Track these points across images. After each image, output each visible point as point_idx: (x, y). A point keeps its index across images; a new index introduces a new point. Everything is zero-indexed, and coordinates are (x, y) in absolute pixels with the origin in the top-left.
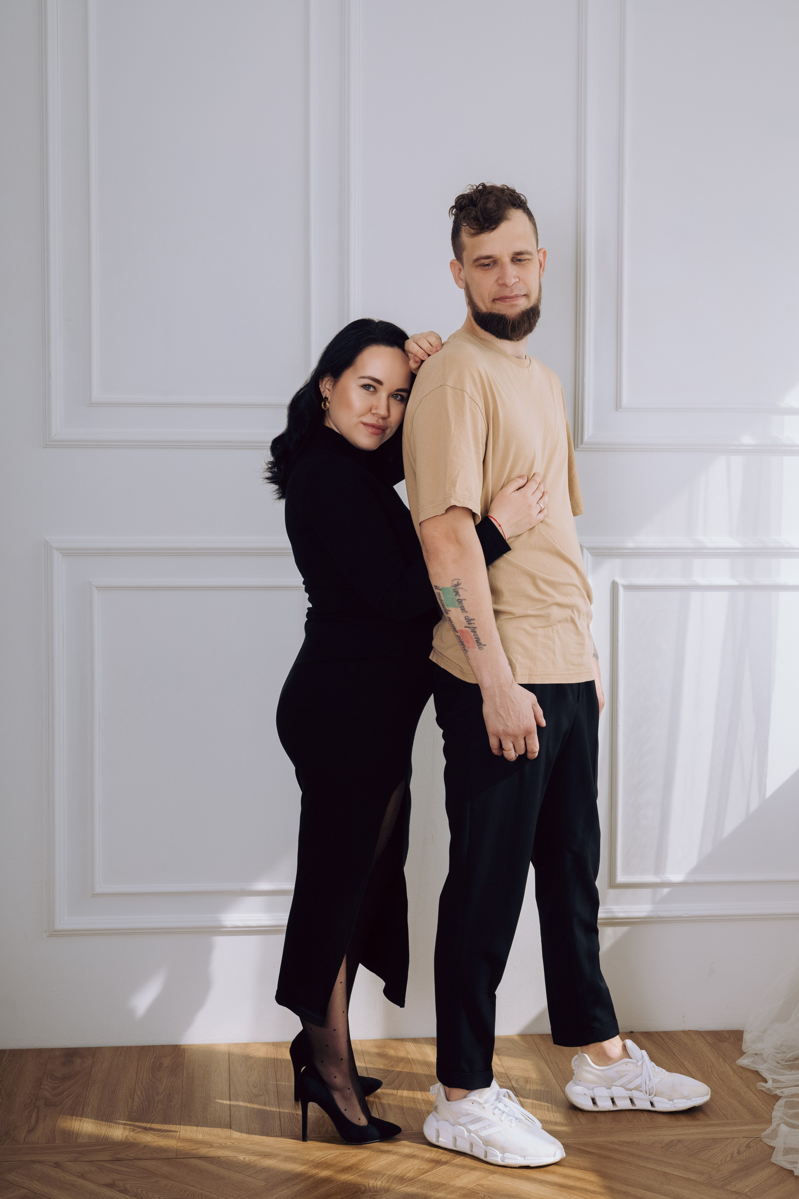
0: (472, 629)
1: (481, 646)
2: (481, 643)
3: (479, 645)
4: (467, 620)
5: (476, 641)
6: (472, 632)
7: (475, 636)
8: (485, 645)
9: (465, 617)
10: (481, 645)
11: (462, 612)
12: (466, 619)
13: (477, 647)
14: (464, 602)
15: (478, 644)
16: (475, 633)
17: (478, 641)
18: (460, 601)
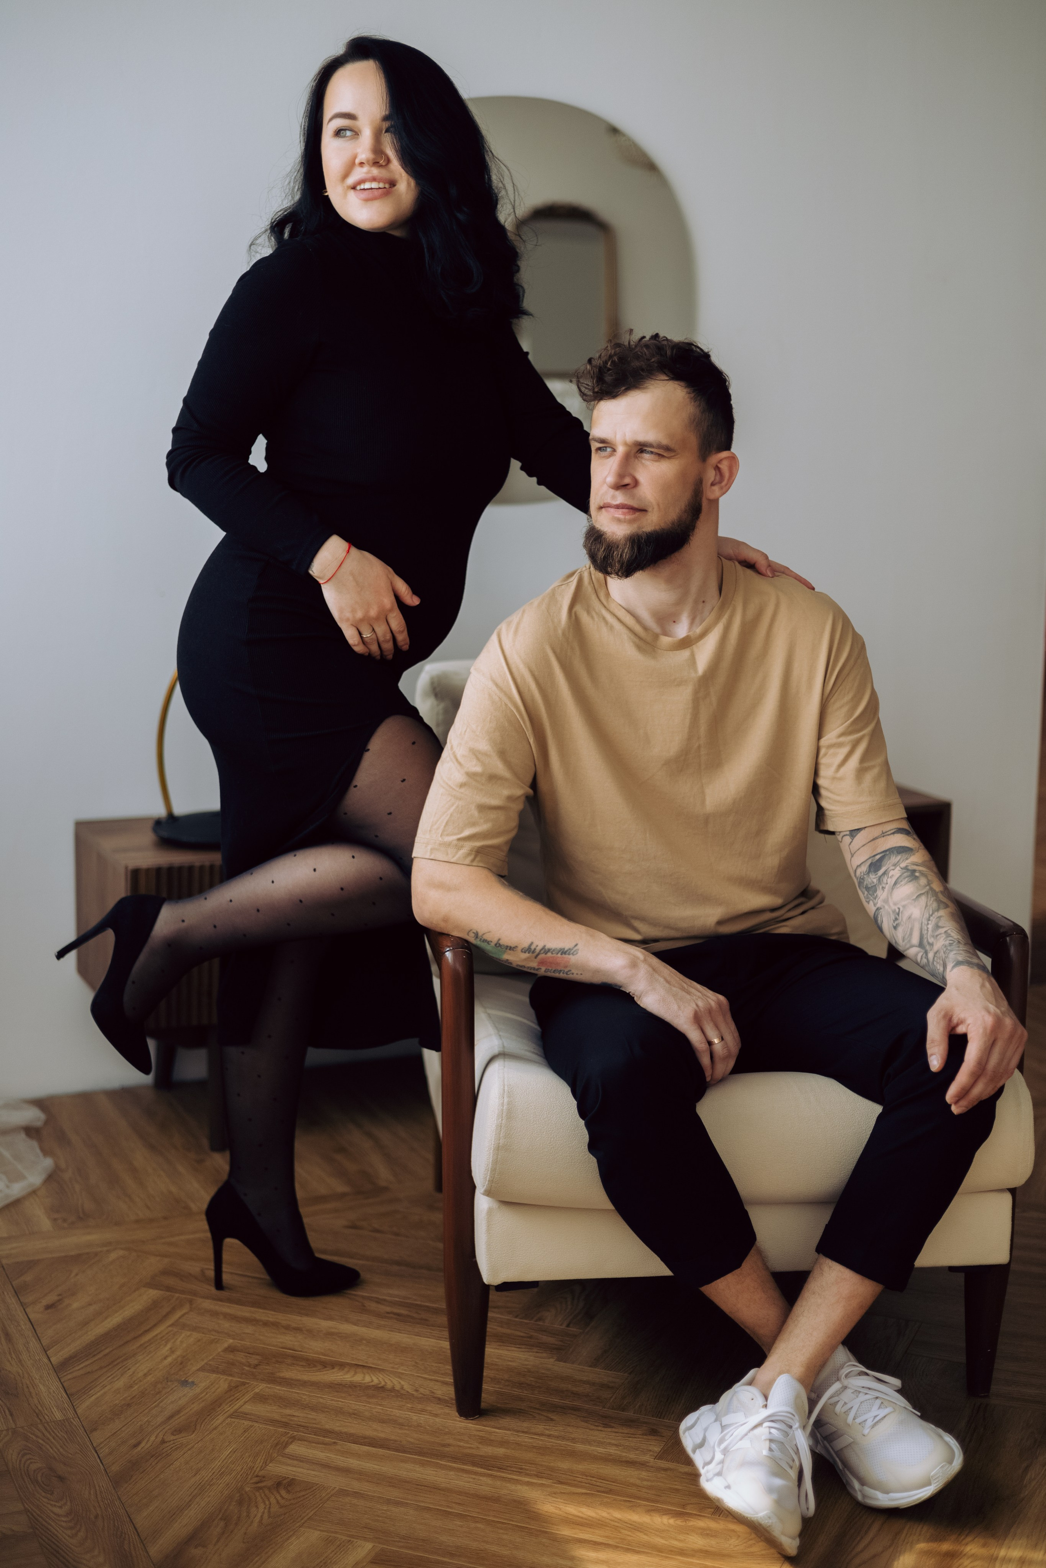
0: (542, 952)
1: (573, 951)
2: (570, 949)
3: (570, 952)
4: (527, 952)
5: (561, 954)
6: (546, 954)
7: (554, 953)
8: (576, 945)
9: (522, 952)
10: (572, 949)
11: (513, 950)
12: (525, 952)
13: (571, 956)
14: (501, 942)
15: (567, 953)
16: (551, 951)
17: (562, 952)
18: (498, 945)
